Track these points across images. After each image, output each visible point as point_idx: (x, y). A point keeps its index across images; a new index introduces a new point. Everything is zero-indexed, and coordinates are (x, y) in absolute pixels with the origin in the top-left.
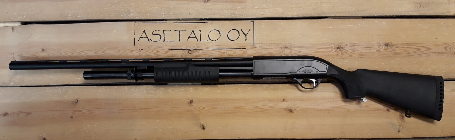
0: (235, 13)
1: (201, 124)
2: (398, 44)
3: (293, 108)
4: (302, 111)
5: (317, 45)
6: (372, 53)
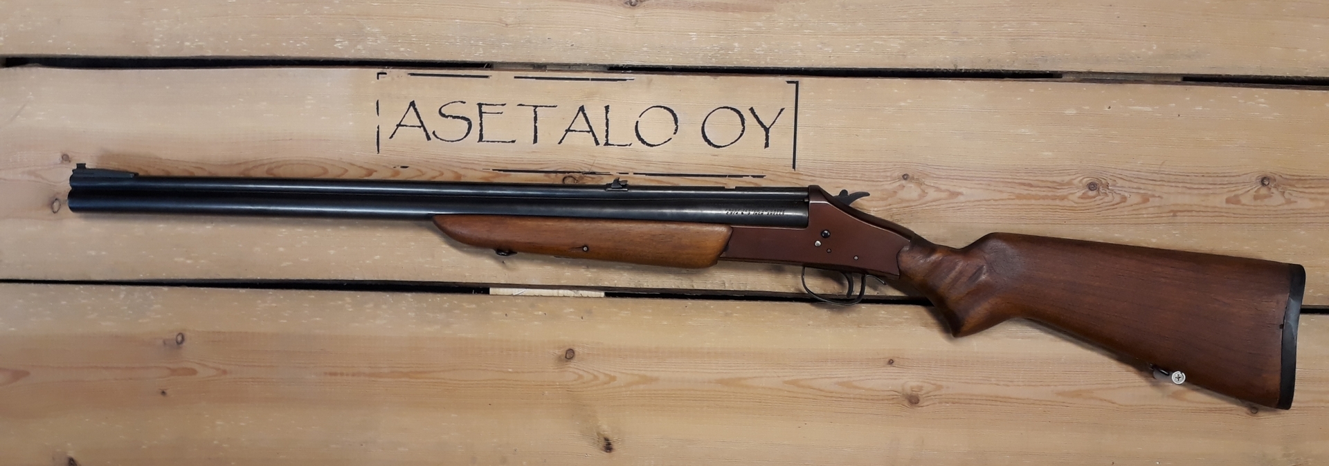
0: (732, 50)
1: (599, 434)
2: (1305, 180)
3: (923, 392)
4: (953, 403)
5: (1018, 175)
6: (1209, 210)
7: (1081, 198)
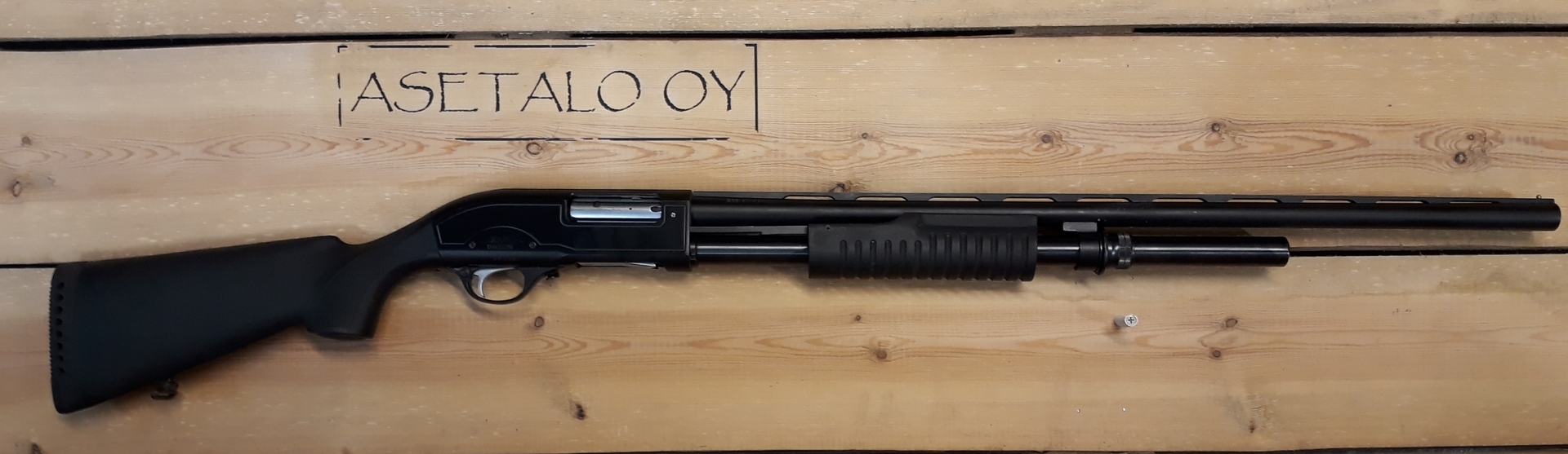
0: (691, 15)
1: (571, 401)
2: (1256, 124)
3: (890, 347)
4: (920, 356)
5: (974, 130)
6: (1162, 157)
7: (1034, 150)
